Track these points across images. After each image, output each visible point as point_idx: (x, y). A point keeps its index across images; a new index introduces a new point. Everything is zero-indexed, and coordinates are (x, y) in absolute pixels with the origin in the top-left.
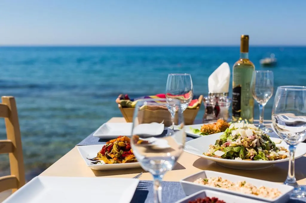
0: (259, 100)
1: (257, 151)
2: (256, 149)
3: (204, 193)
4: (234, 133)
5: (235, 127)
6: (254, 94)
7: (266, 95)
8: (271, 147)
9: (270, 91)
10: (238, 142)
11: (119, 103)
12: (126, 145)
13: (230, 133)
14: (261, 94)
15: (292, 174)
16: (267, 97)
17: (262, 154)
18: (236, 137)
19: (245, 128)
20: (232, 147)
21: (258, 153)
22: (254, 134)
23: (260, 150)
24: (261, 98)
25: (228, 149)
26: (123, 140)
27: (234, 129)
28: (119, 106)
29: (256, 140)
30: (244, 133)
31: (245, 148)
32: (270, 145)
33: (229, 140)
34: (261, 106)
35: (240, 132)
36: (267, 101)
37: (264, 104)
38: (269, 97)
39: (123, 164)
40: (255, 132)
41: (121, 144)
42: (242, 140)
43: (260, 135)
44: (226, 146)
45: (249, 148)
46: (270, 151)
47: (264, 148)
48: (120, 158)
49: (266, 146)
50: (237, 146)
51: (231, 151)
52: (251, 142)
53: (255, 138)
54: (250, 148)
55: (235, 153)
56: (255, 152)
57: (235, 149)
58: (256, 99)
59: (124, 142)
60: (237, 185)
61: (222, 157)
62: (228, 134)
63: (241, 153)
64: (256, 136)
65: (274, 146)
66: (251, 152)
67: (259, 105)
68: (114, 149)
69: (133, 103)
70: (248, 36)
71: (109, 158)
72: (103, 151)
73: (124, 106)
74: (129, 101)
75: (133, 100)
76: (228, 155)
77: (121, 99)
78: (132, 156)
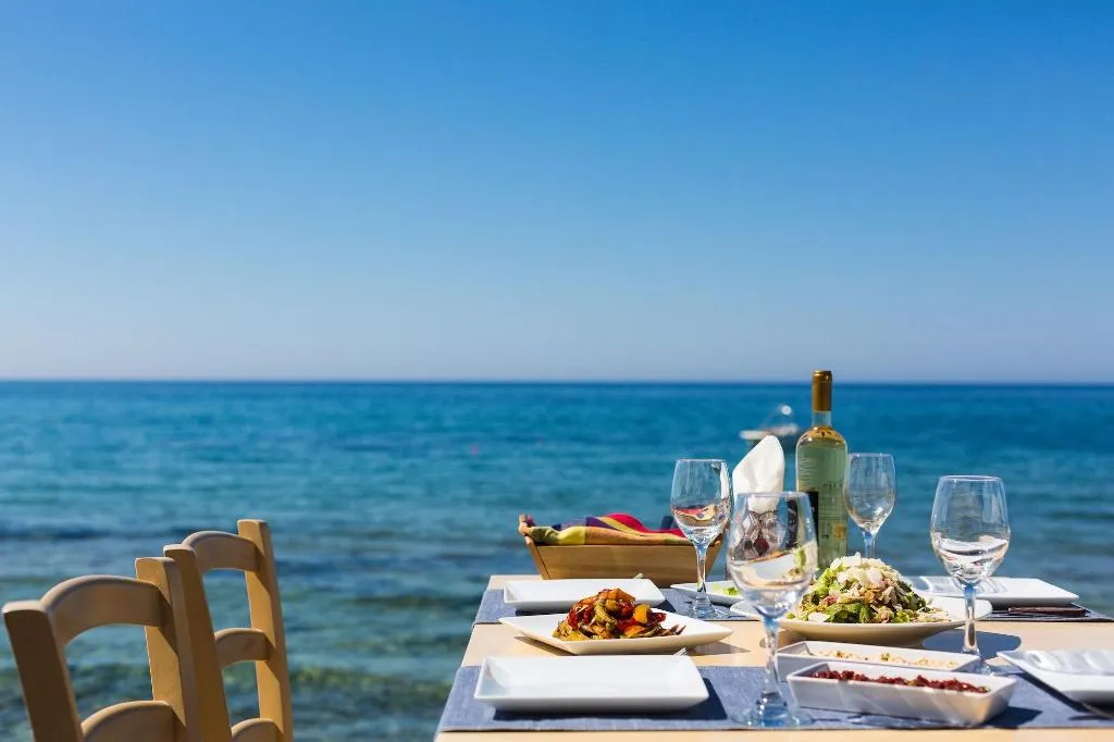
0: (863, 522)
1: (894, 610)
2: (890, 605)
3: (826, 665)
4: (842, 578)
5: (844, 566)
6: (851, 509)
7: (879, 510)
8: (918, 604)
9: (888, 499)
10: (853, 593)
11: (526, 535)
12: (623, 607)
13: (834, 578)
14: (869, 506)
15: (972, 643)
16: (882, 515)
17: (903, 616)
18: (848, 585)
19: (866, 566)
20: (843, 604)
21: (896, 615)
22: (884, 577)
23: (899, 608)
24: (868, 516)
25: (835, 608)
26: (614, 596)
27: (840, 569)
28: (528, 540)
29: (890, 588)
30: (865, 577)
31: (869, 604)
32: (913, 600)
33: (834, 591)
34: (868, 535)
35: (854, 574)
36: (881, 522)
37: (874, 532)
38: (887, 515)
40: (886, 573)
41: (609, 604)
42: (862, 590)
43: (894, 579)
44: (829, 604)
45: (877, 606)
46: (918, 612)
47: (905, 606)
48: (616, 632)
49: (908, 601)
50: (852, 602)
51: (843, 612)
52: (881, 592)
53: (887, 586)
54: (880, 603)
55: (850, 614)
56: (891, 612)
57: (851, 608)
58: (855, 518)
59: (617, 599)
60: (877, 660)
61: (828, 621)
62: (830, 581)
63: (863, 613)
64: (889, 582)
65: (923, 603)
66: (883, 612)
67: (864, 533)
68: (600, 614)
69: (562, 535)
70: (829, 373)
71: (589, 635)
72: (573, 622)
73: (541, 540)
74: (549, 529)
75: (558, 527)
76: (837, 619)
77: (530, 524)
78: (638, 629)
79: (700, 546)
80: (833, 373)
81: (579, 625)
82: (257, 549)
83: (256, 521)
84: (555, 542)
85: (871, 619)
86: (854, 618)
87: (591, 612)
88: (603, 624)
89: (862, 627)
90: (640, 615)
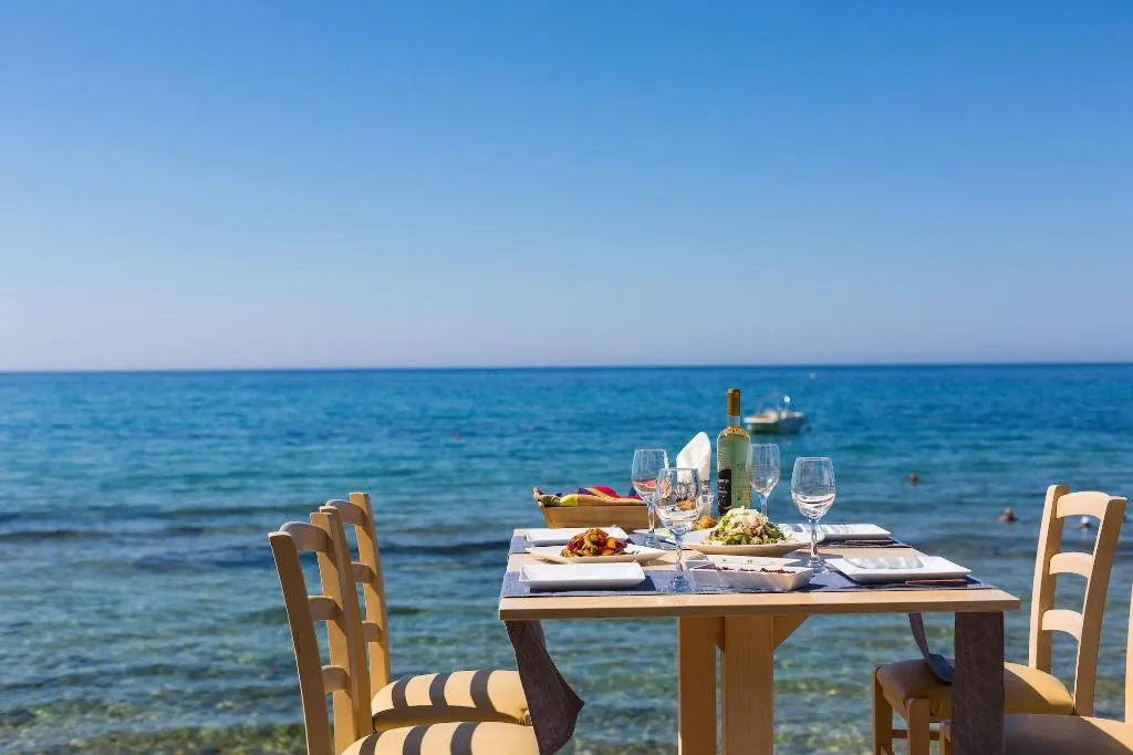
0: (760, 489)
2: (761, 536)
3: (714, 564)
4: (733, 521)
5: (734, 514)
6: (751, 480)
7: (770, 481)
8: (778, 535)
9: (776, 473)
10: (739, 529)
11: (539, 500)
12: (601, 540)
13: (728, 521)
14: (763, 478)
16: (772, 484)
17: (768, 542)
18: (736, 525)
19: (747, 514)
20: (733, 535)
21: (763, 541)
22: (758, 520)
23: (766, 537)
24: (763, 484)
25: (728, 538)
26: (596, 534)
27: (732, 516)
28: (540, 504)
29: (761, 527)
30: (746, 520)
31: (748, 535)
32: (776, 533)
33: (727, 528)
34: (763, 497)
35: (740, 518)
36: (771, 489)
37: (767, 495)
40: (759, 518)
41: (593, 539)
42: (744, 527)
43: (764, 521)
44: (724, 536)
45: (752, 536)
46: (778, 539)
47: (770, 536)
48: (598, 553)
49: (772, 534)
50: (737, 534)
51: (732, 539)
52: (755, 529)
53: (759, 525)
54: (755, 535)
55: (736, 541)
56: (760, 539)
57: (736, 538)
58: (754, 486)
59: (598, 537)
61: (723, 544)
62: (726, 523)
63: (744, 540)
64: (761, 523)
65: (782, 535)
66: (756, 539)
67: (760, 496)
68: (587, 543)
69: (563, 500)
70: (739, 391)
71: (581, 556)
72: (571, 549)
73: (549, 504)
74: (554, 496)
75: (559, 495)
76: (728, 543)
77: (541, 494)
78: (610, 552)
79: (649, 503)
81: (574, 550)
82: (362, 511)
83: (361, 493)
84: (558, 505)
85: (749, 543)
86: (739, 543)
87: (582, 542)
88: (589, 549)
89: (744, 546)
90: (611, 544)
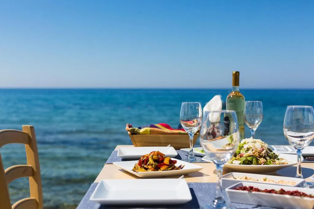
0: (251, 126)
1: (266, 159)
2: (264, 157)
3: (241, 184)
4: (246, 147)
5: (246, 142)
6: (246, 121)
7: (257, 121)
8: (275, 157)
10: (250, 153)
11: (128, 131)
12: (160, 158)
13: (242, 147)
14: (253, 120)
15: (300, 173)
16: (258, 123)
17: (270, 162)
18: (248, 150)
19: (255, 142)
20: (246, 157)
21: (267, 161)
22: (262, 147)
23: (268, 158)
24: (252, 124)
25: (243, 159)
26: (157, 154)
27: (245, 143)
28: (129, 133)
29: (265, 151)
30: (254, 146)
31: (256, 157)
32: (274, 155)
33: (242, 152)
34: (253, 130)
35: (250, 145)
36: (257, 126)
37: (255, 129)
38: (259, 123)
39: (160, 172)
40: (263, 145)
41: (155, 157)
42: (254, 151)
43: (266, 147)
44: (241, 157)
45: (259, 158)
46: (275, 160)
47: (270, 158)
48: (157, 168)
49: (271, 156)
50: (250, 156)
51: (247, 160)
52: (261, 152)
53: (263, 150)
54: (261, 157)
55: (249, 161)
56: (265, 160)
57: (249, 159)
58: (248, 125)
59: (157, 155)
60: (261, 180)
61: (240, 164)
62: (241, 148)
63: (254, 160)
64: (264, 148)
65: (277, 156)
66: (262, 160)
67: (251, 130)
68: (151, 161)
69: (141, 131)
70: (238, 72)
71: (146, 169)
72: (140, 164)
73: (134, 133)
74: (137, 129)
75: (140, 128)
76: (244, 163)
77: (130, 127)
78: (166, 167)
79: (191, 135)
80: (240, 72)
81: (143, 165)
82: (29, 136)
83: (29, 126)
84: (139, 133)
85: (258, 163)
86: (250, 163)
87: (147, 160)
88: (152, 165)
89: (253, 166)
90: (166, 161)
